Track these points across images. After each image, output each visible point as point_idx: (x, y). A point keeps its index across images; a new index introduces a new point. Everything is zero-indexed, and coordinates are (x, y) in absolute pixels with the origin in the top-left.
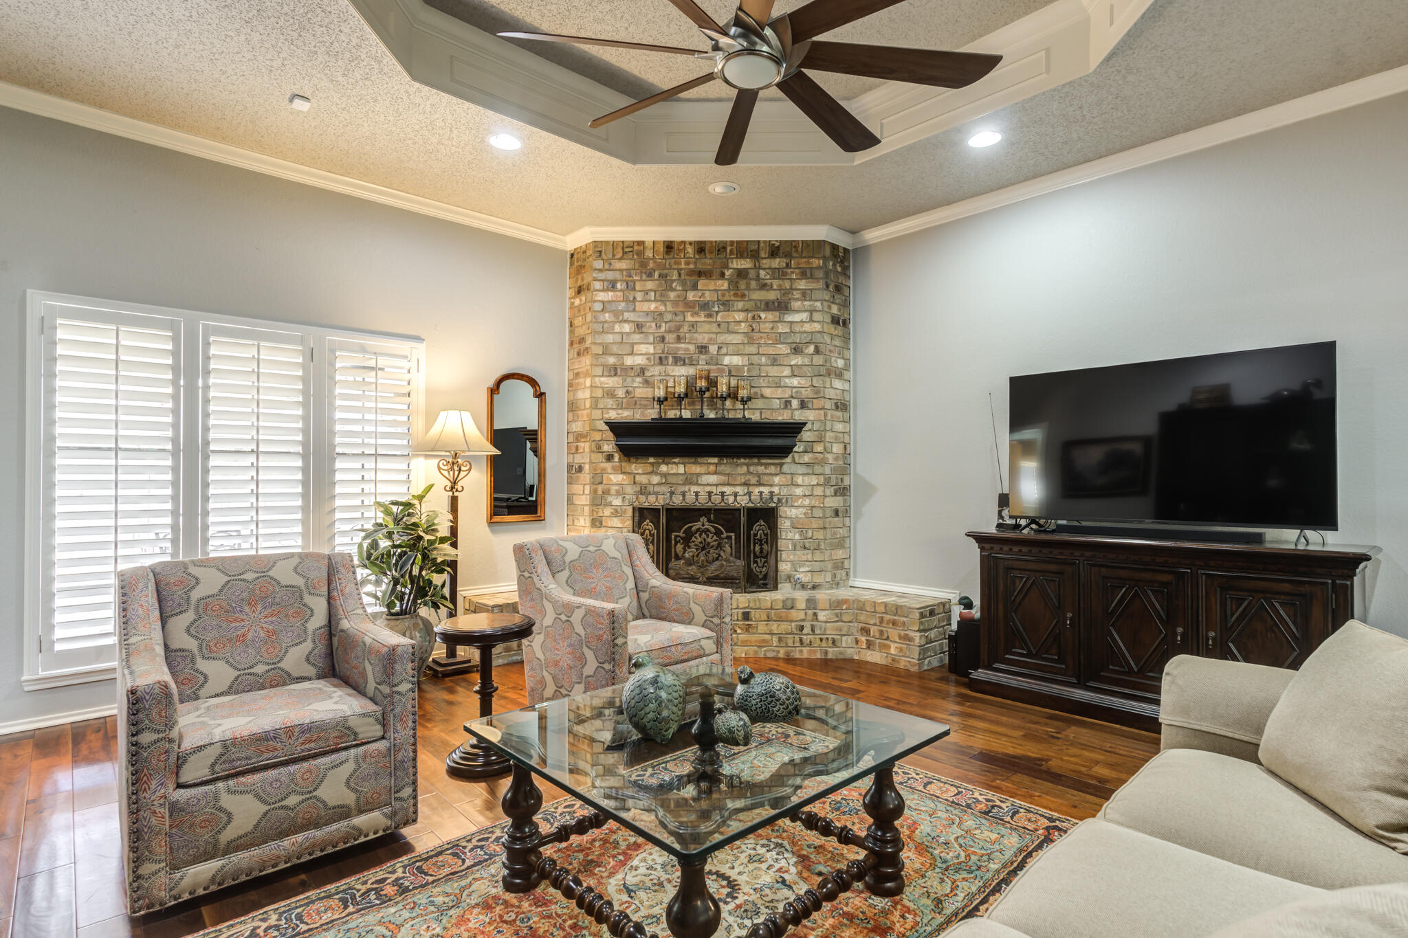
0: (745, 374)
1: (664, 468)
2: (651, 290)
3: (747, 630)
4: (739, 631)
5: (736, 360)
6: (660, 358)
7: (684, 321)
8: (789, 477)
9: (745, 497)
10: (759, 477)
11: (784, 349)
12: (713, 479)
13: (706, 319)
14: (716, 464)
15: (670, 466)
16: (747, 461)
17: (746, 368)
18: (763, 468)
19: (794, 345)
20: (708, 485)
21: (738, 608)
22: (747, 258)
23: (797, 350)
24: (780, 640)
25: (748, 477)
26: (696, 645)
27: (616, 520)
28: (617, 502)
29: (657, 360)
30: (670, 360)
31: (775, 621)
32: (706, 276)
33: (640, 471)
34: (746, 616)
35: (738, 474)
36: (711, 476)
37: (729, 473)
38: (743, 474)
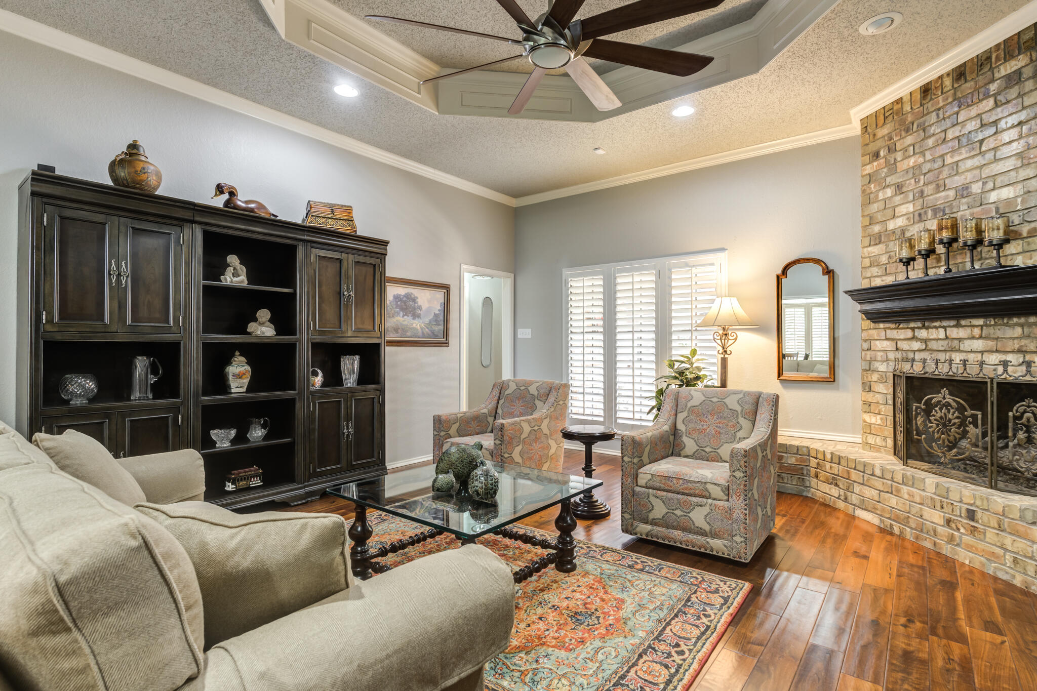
0: (1019, 208)
1: (923, 334)
2: (909, 146)
4: (962, 530)
5: (1007, 193)
6: (920, 215)
7: (944, 165)
9: (1019, 368)
12: (979, 345)
13: (968, 155)
14: (982, 326)
15: (930, 330)
16: (1022, 320)
17: (1019, 200)
21: (961, 502)
22: (1019, 54)
24: (1015, 561)
25: (1023, 342)
26: (701, 486)
27: (881, 385)
28: (882, 367)
29: (917, 218)
30: (930, 213)
31: (1010, 533)
33: (902, 337)
34: (971, 515)
35: (1011, 338)
36: (975, 341)
37: (998, 338)
38: (1017, 338)
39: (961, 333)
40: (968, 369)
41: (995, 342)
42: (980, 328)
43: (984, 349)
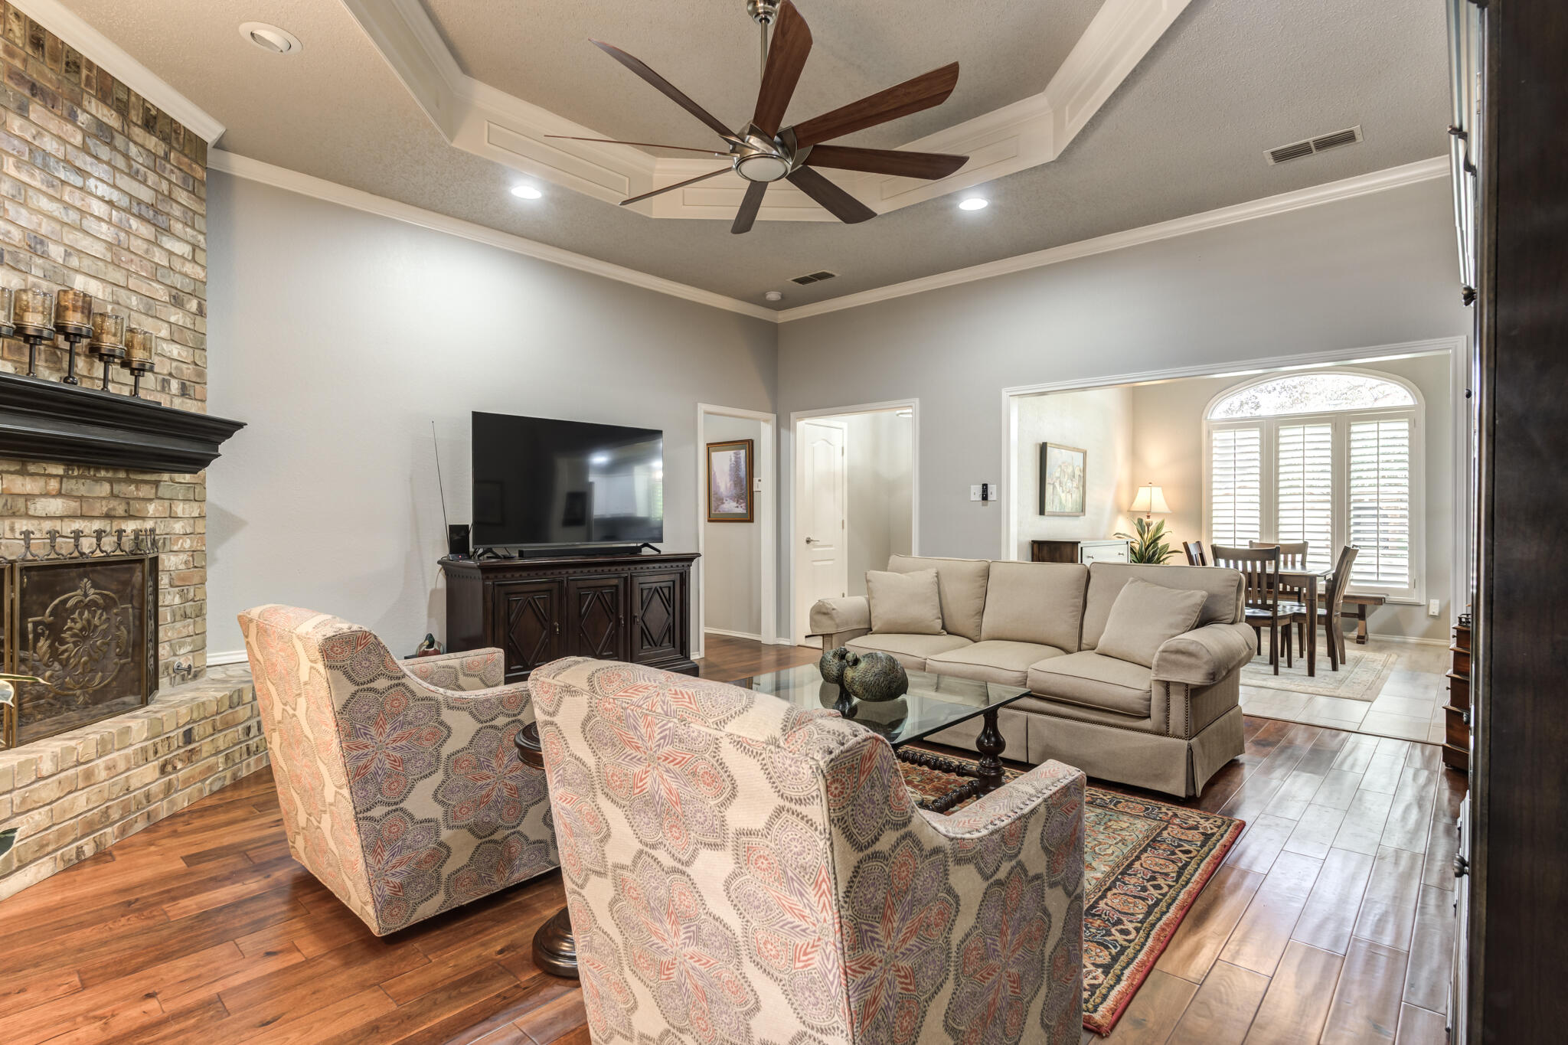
3: (190, 760)
4: (180, 765)
8: (167, 503)
10: (128, 504)
11: (162, 293)
12: (56, 506)
13: (44, 188)
14: (61, 477)
16: (110, 475)
18: (133, 487)
19: (174, 292)
20: (48, 518)
22: (111, 108)
23: (177, 301)
24: (226, 758)
25: (113, 503)
32: (44, 99)
35: (99, 498)
36: (52, 500)
37: (83, 496)
38: (104, 498)
39: (29, 485)
40: (32, 549)
41: (78, 504)
42: (58, 479)
43: (65, 514)
